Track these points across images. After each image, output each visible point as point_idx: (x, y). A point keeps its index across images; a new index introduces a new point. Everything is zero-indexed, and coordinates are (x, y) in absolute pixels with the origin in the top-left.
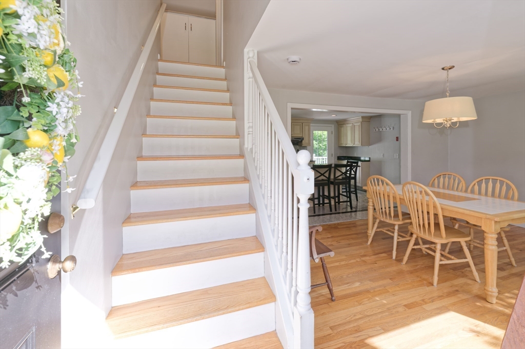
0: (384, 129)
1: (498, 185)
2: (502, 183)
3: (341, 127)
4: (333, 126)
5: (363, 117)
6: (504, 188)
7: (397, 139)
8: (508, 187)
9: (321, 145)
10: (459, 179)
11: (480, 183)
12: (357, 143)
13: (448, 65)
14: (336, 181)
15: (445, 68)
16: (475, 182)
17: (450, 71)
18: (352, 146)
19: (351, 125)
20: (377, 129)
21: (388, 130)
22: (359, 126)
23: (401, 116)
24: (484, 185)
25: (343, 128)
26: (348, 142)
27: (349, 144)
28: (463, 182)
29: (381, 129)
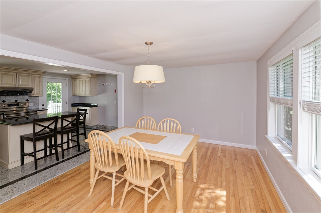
0: (107, 84)
1: (172, 123)
2: (174, 122)
3: (75, 80)
4: (67, 79)
5: (92, 75)
6: (175, 125)
7: (115, 91)
8: (177, 125)
9: (58, 93)
10: (152, 121)
11: (163, 123)
12: (88, 94)
13: (149, 42)
14: (63, 131)
15: (147, 43)
16: (161, 122)
17: (150, 46)
18: (83, 95)
19: (82, 79)
20: (102, 84)
21: (109, 85)
22: (89, 80)
23: (118, 76)
24: (165, 124)
25: (76, 81)
26: (80, 93)
27: (82, 94)
28: (155, 122)
29: (105, 84)
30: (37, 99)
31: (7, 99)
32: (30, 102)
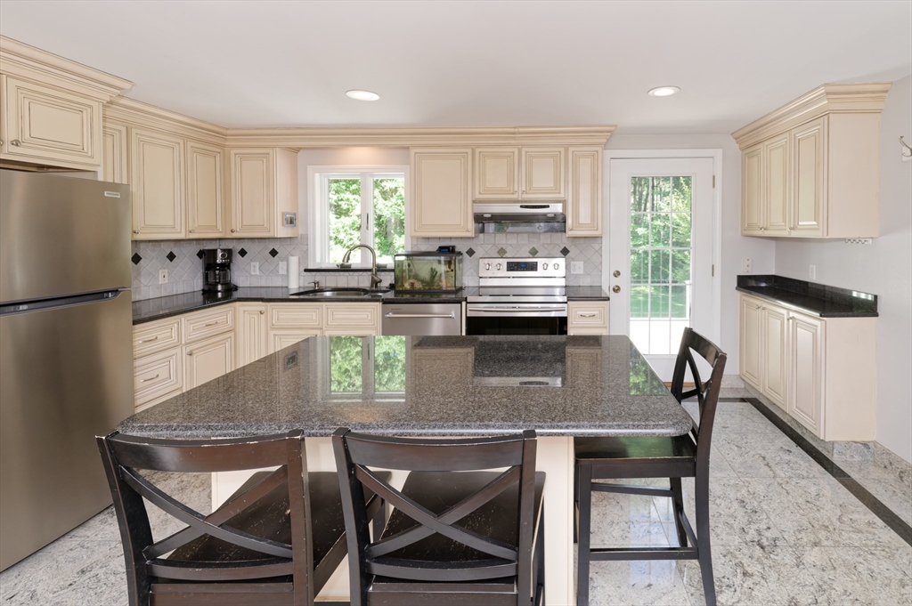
3: (751, 156)
12: (809, 225)
18: (787, 234)
19: (783, 141)
25: (756, 160)
27: (778, 227)
30: (597, 246)
31: (511, 245)
32: (573, 260)
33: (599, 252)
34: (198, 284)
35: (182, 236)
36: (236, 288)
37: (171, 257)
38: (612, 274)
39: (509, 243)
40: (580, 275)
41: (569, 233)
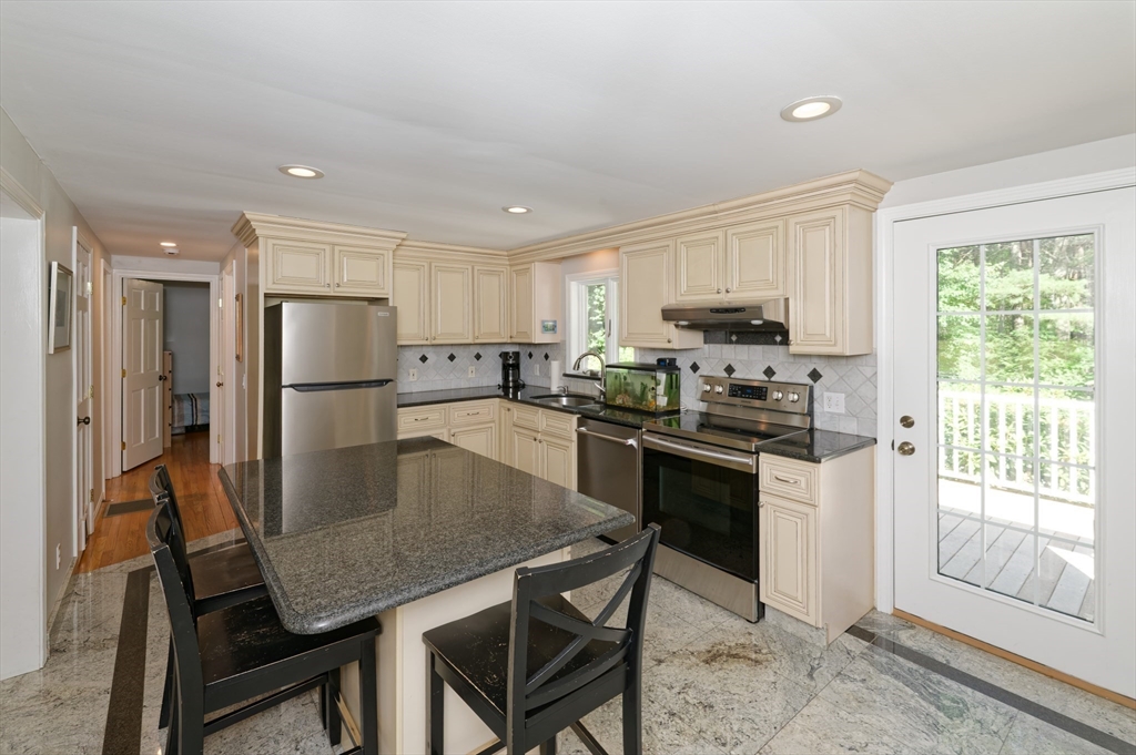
30: (868, 372)
31: (740, 361)
32: (828, 390)
33: (873, 380)
34: (499, 380)
35: (470, 341)
36: (524, 386)
37: (478, 357)
38: (898, 421)
39: (738, 358)
40: (839, 415)
41: (793, 349)
